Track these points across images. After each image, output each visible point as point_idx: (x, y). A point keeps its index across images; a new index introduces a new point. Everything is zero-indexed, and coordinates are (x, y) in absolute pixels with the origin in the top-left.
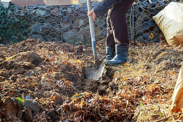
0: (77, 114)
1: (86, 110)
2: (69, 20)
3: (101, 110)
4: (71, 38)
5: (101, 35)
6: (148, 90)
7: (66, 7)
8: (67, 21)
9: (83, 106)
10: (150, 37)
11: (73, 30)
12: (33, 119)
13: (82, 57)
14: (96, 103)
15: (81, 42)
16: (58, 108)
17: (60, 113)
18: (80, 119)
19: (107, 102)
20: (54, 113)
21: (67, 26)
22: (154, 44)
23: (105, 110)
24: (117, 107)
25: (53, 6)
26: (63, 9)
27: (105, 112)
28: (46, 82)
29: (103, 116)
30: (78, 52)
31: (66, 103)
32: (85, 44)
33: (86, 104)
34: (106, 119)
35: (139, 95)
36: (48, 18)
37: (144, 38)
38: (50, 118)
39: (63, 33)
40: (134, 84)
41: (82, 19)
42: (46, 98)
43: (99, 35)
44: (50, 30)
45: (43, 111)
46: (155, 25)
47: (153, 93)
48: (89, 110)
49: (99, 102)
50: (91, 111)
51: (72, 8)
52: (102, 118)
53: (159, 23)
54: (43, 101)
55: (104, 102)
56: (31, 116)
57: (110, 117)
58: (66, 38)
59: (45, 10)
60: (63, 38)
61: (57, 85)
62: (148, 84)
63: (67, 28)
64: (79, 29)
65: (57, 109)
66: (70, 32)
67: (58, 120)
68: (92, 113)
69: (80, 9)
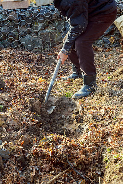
0: (46, 160)
1: (56, 157)
2: (26, 23)
3: (69, 156)
4: (30, 43)
5: (60, 39)
6: (113, 130)
7: (23, 10)
8: (25, 25)
9: (52, 153)
10: (110, 41)
11: (32, 34)
12: (5, 167)
13: (43, 67)
14: (64, 149)
15: (39, 47)
16: (27, 153)
17: (29, 158)
18: (49, 166)
19: (75, 147)
20: (24, 159)
21: (25, 30)
22: (114, 49)
23: (73, 156)
24: (85, 153)
25: (10, 9)
26: (21, 12)
27: (73, 158)
28: (13, 121)
29: (71, 164)
30: (37, 61)
31: (35, 148)
32: (44, 48)
33: (55, 151)
34: (74, 166)
35: (105, 136)
36: (5, 22)
37: (104, 43)
38: (20, 165)
39: (21, 37)
40: (99, 119)
41: (41, 23)
42: (15, 141)
43: (58, 39)
44: (7, 35)
45: (13, 158)
46: (115, 29)
47: (118, 134)
48: (58, 158)
49: (67, 148)
50: (60, 158)
51: (30, 11)
52: (71, 165)
53: (119, 28)
54: (12, 145)
55: (72, 147)
56: (2, 164)
57: (78, 163)
58: (24, 43)
59: (2, 13)
60: (21, 43)
61: (23, 123)
62: (113, 118)
63: (25, 32)
64: (37, 33)
65: (27, 155)
66: (29, 36)
67: (28, 166)
68: (60, 160)
69: (38, 12)
